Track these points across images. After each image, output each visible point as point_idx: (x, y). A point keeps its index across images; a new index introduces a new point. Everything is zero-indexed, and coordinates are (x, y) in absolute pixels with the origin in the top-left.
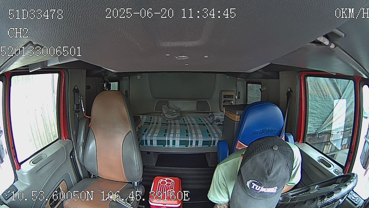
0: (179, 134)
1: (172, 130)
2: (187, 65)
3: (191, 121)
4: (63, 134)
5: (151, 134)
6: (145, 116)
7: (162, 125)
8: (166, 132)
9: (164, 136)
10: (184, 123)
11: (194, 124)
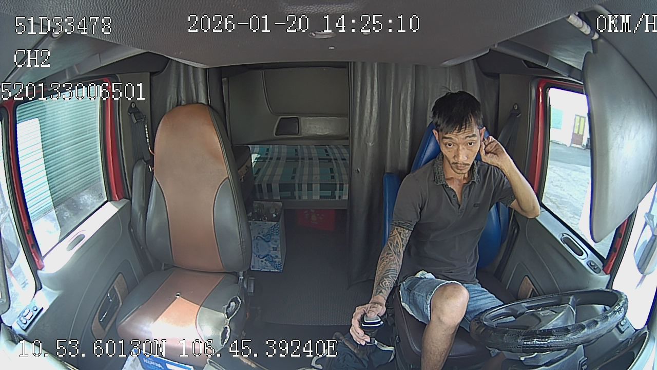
0: (318, 175)
1: (305, 168)
2: (333, 48)
3: (340, 153)
4: (114, 191)
5: (268, 177)
6: (255, 146)
7: (286, 162)
8: (294, 172)
9: (292, 178)
10: (328, 157)
11: (345, 160)
